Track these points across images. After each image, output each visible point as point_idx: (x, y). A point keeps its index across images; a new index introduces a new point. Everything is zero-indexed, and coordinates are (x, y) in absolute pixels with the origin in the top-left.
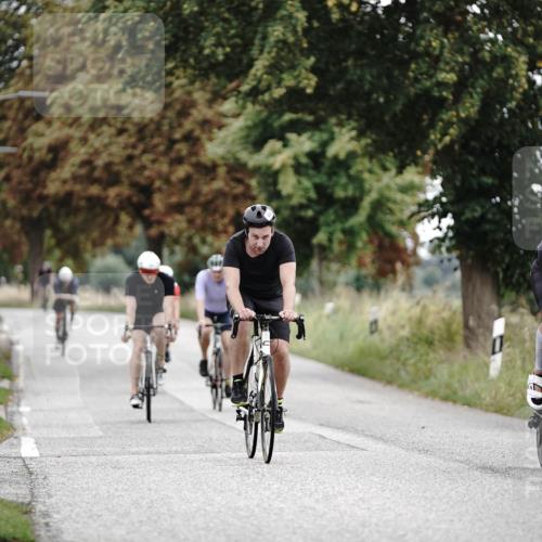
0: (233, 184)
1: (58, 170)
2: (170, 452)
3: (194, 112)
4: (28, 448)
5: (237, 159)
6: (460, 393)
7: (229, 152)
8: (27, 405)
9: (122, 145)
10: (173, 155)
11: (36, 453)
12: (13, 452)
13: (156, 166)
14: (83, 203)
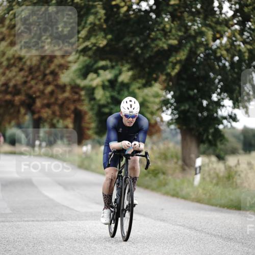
0: (73, 94)
2: (43, 221)
3: (56, 60)
5: (75, 83)
6: (180, 193)
7: (72, 79)
9: (22, 76)
10: (46, 81)
13: (37, 86)
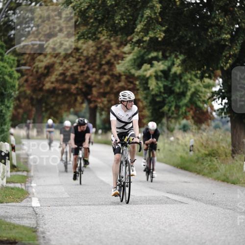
0: (129, 84)
1: (49, 77)
2: (99, 204)
3: (111, 51)
4: (35, 203)
5: (130, 73)
6: (230, 178)
7: (127, 69)
8: (35, 183)
9: (79, 66)
10: (101, 71)
11: (39, 205)
12: (28, 204)
13: (94, 76)
14: (60, 92)
